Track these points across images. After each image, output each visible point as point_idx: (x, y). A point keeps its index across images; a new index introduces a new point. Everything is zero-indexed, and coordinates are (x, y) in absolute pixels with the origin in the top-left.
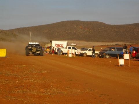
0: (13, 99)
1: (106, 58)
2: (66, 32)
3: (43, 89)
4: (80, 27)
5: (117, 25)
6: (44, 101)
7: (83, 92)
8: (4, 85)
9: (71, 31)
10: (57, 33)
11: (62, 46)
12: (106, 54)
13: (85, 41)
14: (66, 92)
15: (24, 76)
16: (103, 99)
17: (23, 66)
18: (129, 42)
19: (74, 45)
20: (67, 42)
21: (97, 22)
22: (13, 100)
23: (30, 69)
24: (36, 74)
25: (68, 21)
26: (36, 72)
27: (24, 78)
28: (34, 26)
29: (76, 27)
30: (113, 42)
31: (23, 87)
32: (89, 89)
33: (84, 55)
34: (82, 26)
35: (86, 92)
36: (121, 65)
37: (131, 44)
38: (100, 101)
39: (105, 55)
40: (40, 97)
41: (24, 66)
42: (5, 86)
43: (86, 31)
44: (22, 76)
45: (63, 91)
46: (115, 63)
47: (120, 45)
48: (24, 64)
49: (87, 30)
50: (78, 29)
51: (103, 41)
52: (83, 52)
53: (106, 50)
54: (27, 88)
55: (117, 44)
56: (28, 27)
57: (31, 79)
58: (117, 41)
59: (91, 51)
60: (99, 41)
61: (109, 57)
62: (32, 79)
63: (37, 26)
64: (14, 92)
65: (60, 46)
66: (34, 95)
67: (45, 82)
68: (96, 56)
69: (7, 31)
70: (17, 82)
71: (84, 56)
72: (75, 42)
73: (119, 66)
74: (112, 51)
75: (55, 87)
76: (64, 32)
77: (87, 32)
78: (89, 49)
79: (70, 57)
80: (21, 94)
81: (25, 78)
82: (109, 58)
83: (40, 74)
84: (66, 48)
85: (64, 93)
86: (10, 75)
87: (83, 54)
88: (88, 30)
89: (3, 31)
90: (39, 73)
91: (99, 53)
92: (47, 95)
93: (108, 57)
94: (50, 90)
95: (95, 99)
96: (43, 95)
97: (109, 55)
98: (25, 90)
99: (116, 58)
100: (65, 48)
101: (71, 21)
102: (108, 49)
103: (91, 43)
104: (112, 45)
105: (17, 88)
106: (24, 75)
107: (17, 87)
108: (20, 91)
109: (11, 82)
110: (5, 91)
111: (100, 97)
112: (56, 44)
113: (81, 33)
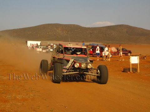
2: (47, 33)
4: (59, 29)
9: (52, 33)
10: (39, 35)
13: (63, 41)
18: (102, 42)
25: (49, 24)
29: (56, 29)
30: (87, 42)
34: (61, 28)
37: (103, 44)
50: (57, 31)
56: (14, 30)
58: (91, 41)
76: (45, 34)
77: (65, 34)
88: (66, 32)
101: (51, 24)
113: (60, 34)
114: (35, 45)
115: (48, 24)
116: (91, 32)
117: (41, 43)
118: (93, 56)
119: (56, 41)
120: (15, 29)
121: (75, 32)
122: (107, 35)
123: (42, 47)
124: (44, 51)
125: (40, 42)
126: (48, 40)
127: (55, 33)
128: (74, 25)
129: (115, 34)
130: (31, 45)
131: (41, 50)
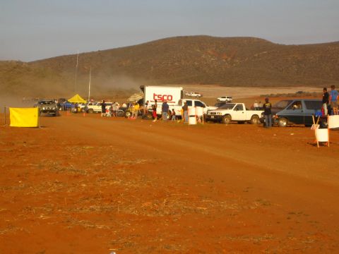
0: (86, 225)
1: (279, 126)
3: (149, 203)
4: (209, 52)
6: (158, 230)
7: (245, 207)
8: (53, 193)
9: (188, 62)
10: (152, 68)
11: (170, 98)
12: (280, 117)
13: (221, 86)
14: (205, 209)
15: (96, 173)
16: (297, 223)
17: (88, 147)
19: (196, 95)
20: (181, 89)
22: (85, 228)
23: (105, 156)
24: (122, 167)
26: (121, 163)
27: (96, 176)
29: (198, 51)
30: (290, 86)
31: (101, 199)
32: (259, 201)
33: (226, 120)
35: (252, 208)
36: (321, 144)
38: (292, 229)
39: (278, 119)
40: (148, 220)
41: (89, 149)
42: (57, 195)
43: (224, 60)
44: (90, 172)
45: (197, 206)
46: (306, 138)
47: (309, 95)
48: (87, 144)
49: (226, 59)
50: (203, 56)
51: (265, 86)
52: (223, 112)
53: (279, 106)
54: (112, 201)
55: (300, 93)
57: (115, 179)
58: (299, 84)
59: (242, 109)
60: (256, 86)
61: (287, 124)
62: (117, 178)
64: (81, 209)
65: (165, 98)
66: (132, 216)
67: (149, 184)
68: (255, 121)
69: (30, 64)
70: (84, 185)
71: (224, 123)
72: (197, 87)
73: (315, 145)
74: (295, 108)
75: (177, 197)
76: (169, 65)
77: (226, 64)
78: (237, 104)
79: (192, 125)
80: (100, 214)
81: (99, 176)
82: (286, 126)
83: (132, 167)
84: (180, 103)
85: (201, 210)
86: (64, 170)
87: (223, 116)
88: (229, 59)
89: (22, 63)
90: (131, 164)
91: (262, 114)
92: (162, 215)
93: (285, 124)
94: (166, 204)
95: (278, 223)
96: (152, 216)
97: (287, 118)
98: (107, 205)
99: (303, 125)
100: (177, 103)
101: (187, 37)
102: (284, 104)
103: (237, 89)
104: (289, 94)
105: (87, 201)
106: (96, 171)
107: (87, 199)
108: (97, 208)
109: (69, 187)
110: (61, 208)
111: (288, 218)
112: (155, 95)
113: (212, 66)
115: (178, 37)
119: (201, 84)
120: (87, 54)
121: (255, 57)
127: (196, 63)
128: (250, 39)
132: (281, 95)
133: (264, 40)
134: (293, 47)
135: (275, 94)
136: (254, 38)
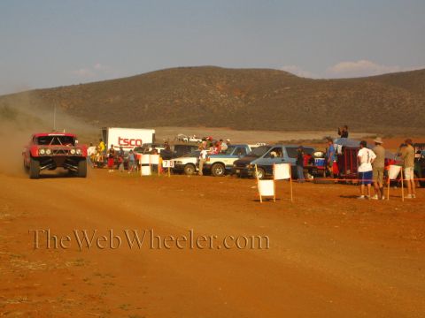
2: (177, 101)
4: (219, 87)
5: (331, 81)
9: (192, 99)
10: (146, 106)
11: (138, 143)
13: (233, 129)
18: (367, 132)
19: (196, 140)
21: (269, 72)
25: (181, 70)
28: (76, 84)
29: (205, 85)
30: (318, 130)
34: (224, 83)
43: (237, 97)
49: (240, 96)
50: (211, 92)
51: (286, 130)
55: (327, 138)
56: (60, 88)
60: (271, 128)
63: (84, 85)
76: (168, 103)
77: (239, 102)
88: (243, 96)
97: (264, 168)
101: (190, 68)
103: (251, 133)
104: (314, 140)
112: (120, 139)
113: (221, 104)
114: (133, 143)
115: (179, 68)
116: (329, 96)
117: (154, 135)
118: (339, 182)
119: (207, 126)
120: (66, 87)
121: (275, 94)
122: (386, 106)
123: (159, 149)
124: (168, 164)
125: (153, 131)
126: (180, 125)
127: (201, 101)
129: (415, 102)
130: (122, 142)
131: (156, 159)
132: (304, 141)
133: (286, 73)
134: (322, 82)
135: (297, 139)
136: (273, 71)
